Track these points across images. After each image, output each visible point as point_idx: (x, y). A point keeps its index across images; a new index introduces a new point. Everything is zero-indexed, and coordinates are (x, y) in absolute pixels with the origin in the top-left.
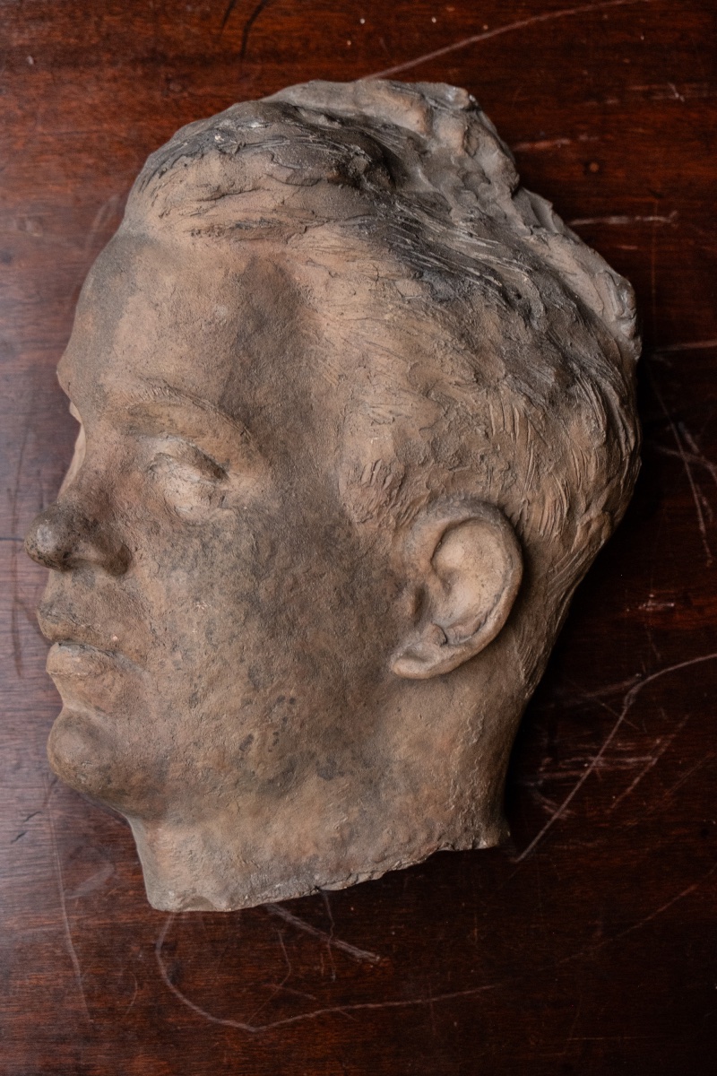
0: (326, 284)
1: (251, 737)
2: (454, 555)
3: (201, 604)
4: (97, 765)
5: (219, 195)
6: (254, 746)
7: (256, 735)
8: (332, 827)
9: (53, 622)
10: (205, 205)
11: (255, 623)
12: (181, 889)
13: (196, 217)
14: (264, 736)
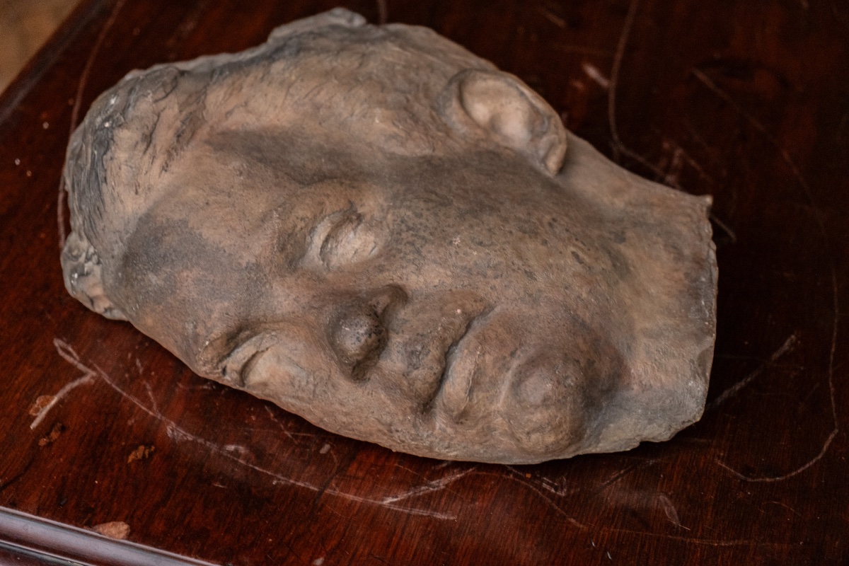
0: (249, 112)
1: (573, 253)
2: (481, 111)
3: (455, 241)
4: (561, 361)
5: (148, 139)
6: (581, 254)
7: (573, 249)
8: (664, 256)
9: (427, 355)
10: (150, 150)
11: (485, 217)
12: (688, 373)
13: (155, 160)
14: (575, 246)
